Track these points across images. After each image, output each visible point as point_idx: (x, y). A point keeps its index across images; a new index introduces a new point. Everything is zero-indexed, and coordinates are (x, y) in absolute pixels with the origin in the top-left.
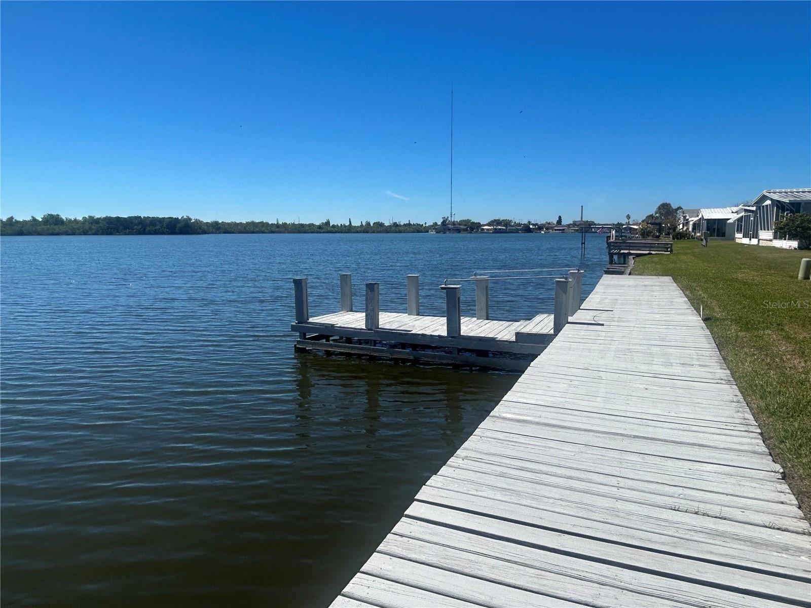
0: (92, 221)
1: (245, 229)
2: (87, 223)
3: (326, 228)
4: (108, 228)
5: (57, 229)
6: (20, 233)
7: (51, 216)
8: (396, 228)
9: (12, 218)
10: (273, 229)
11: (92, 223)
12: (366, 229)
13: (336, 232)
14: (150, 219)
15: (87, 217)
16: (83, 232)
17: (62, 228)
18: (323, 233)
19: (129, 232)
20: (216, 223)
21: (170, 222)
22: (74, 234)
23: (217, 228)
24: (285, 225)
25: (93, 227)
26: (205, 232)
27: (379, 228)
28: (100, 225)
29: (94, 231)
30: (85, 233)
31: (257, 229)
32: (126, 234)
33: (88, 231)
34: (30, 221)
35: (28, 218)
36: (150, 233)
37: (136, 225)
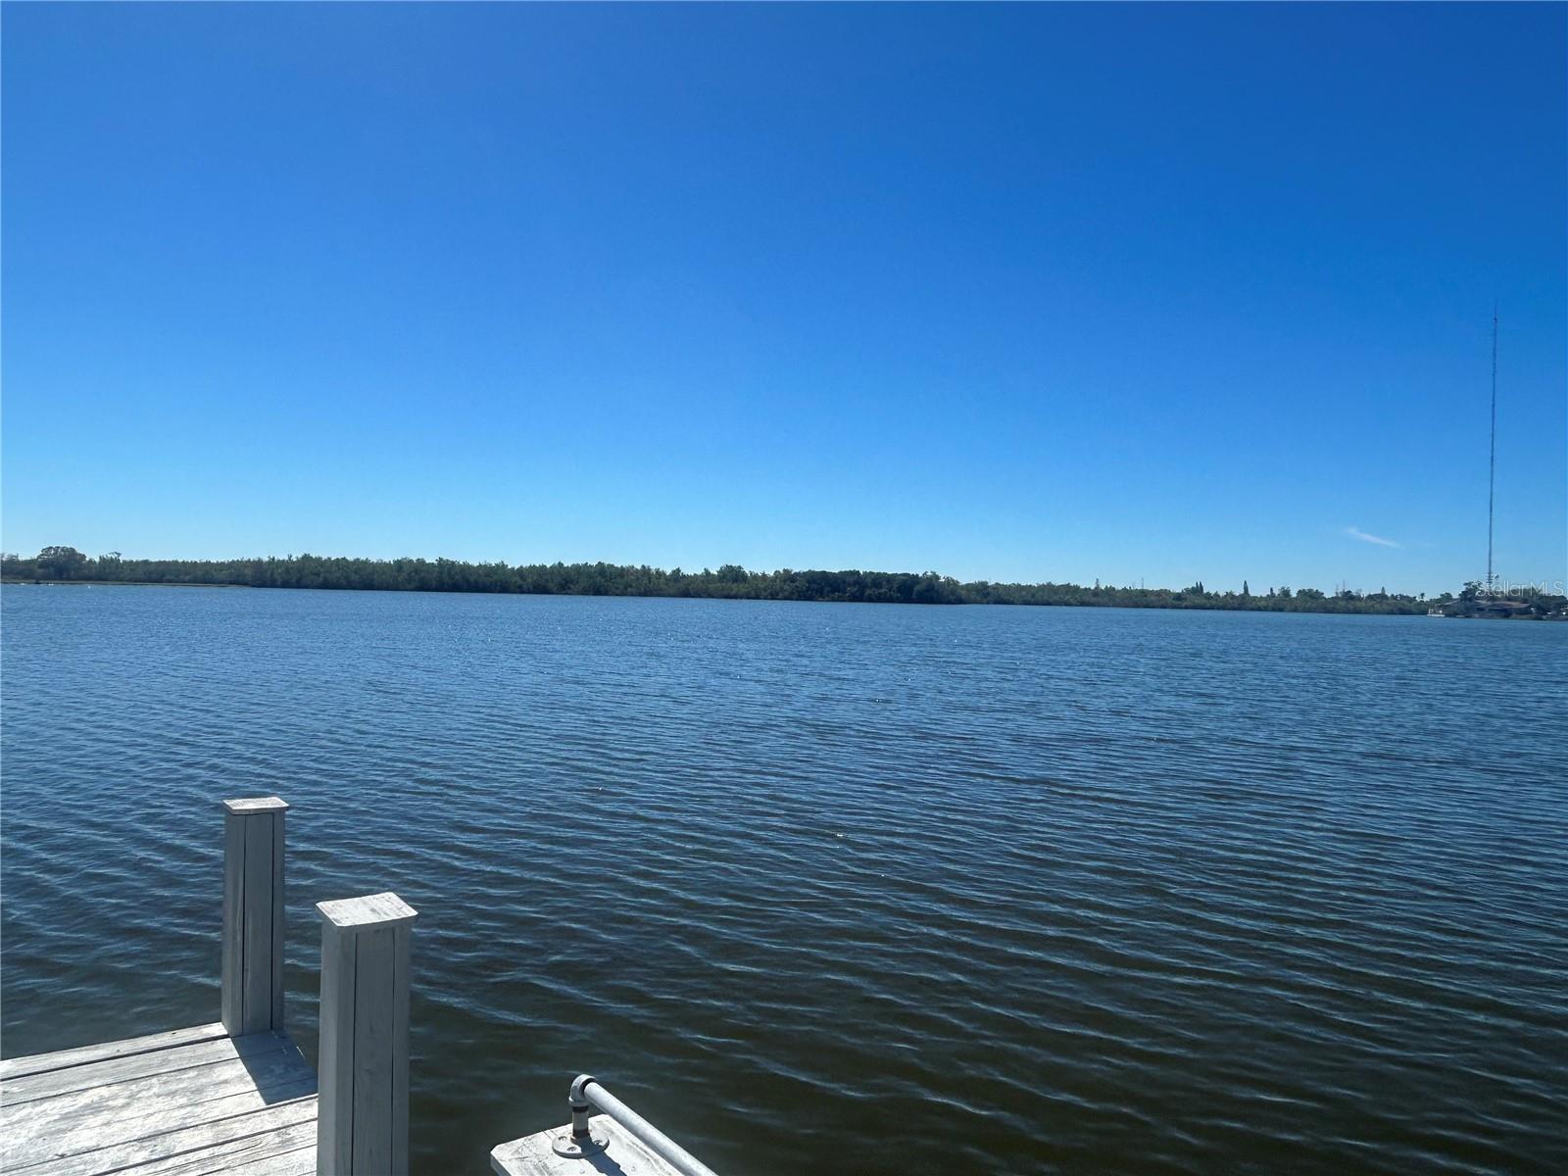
0: (788, 577)
1: (1033, 596)
2: (778, 580)
3: (1195, 599)
4: (808, 589)
5: (735, 588)
6: (686, 594)
7: (730, 568)
8: (1348, 603)
9: (678, 570)
10: (1086, 599)
11: (785, 581)
12: (1280, 603)
13: (1212, 608)
14: (873, 576)
15: (781, 571)
16: (771, 594)
17: (742, 588)
18: (1186, 608)
19: (839, 597)
20: (983, 586)
21: (905, 582)
22: (757, 597)
23: (985, 594)
24: (1110, 591)
25: (786, 587)
26: (960, 601)
27: (1311, 601)
28: (796, 584)
29: (786, 593)
30: (774, 596)
31: (1056, 598)
32: (833, 600)
33: (778, 595)
34: (701, 576)
35: (700, 572)
36: (870, 600)
37: (849, 585)
